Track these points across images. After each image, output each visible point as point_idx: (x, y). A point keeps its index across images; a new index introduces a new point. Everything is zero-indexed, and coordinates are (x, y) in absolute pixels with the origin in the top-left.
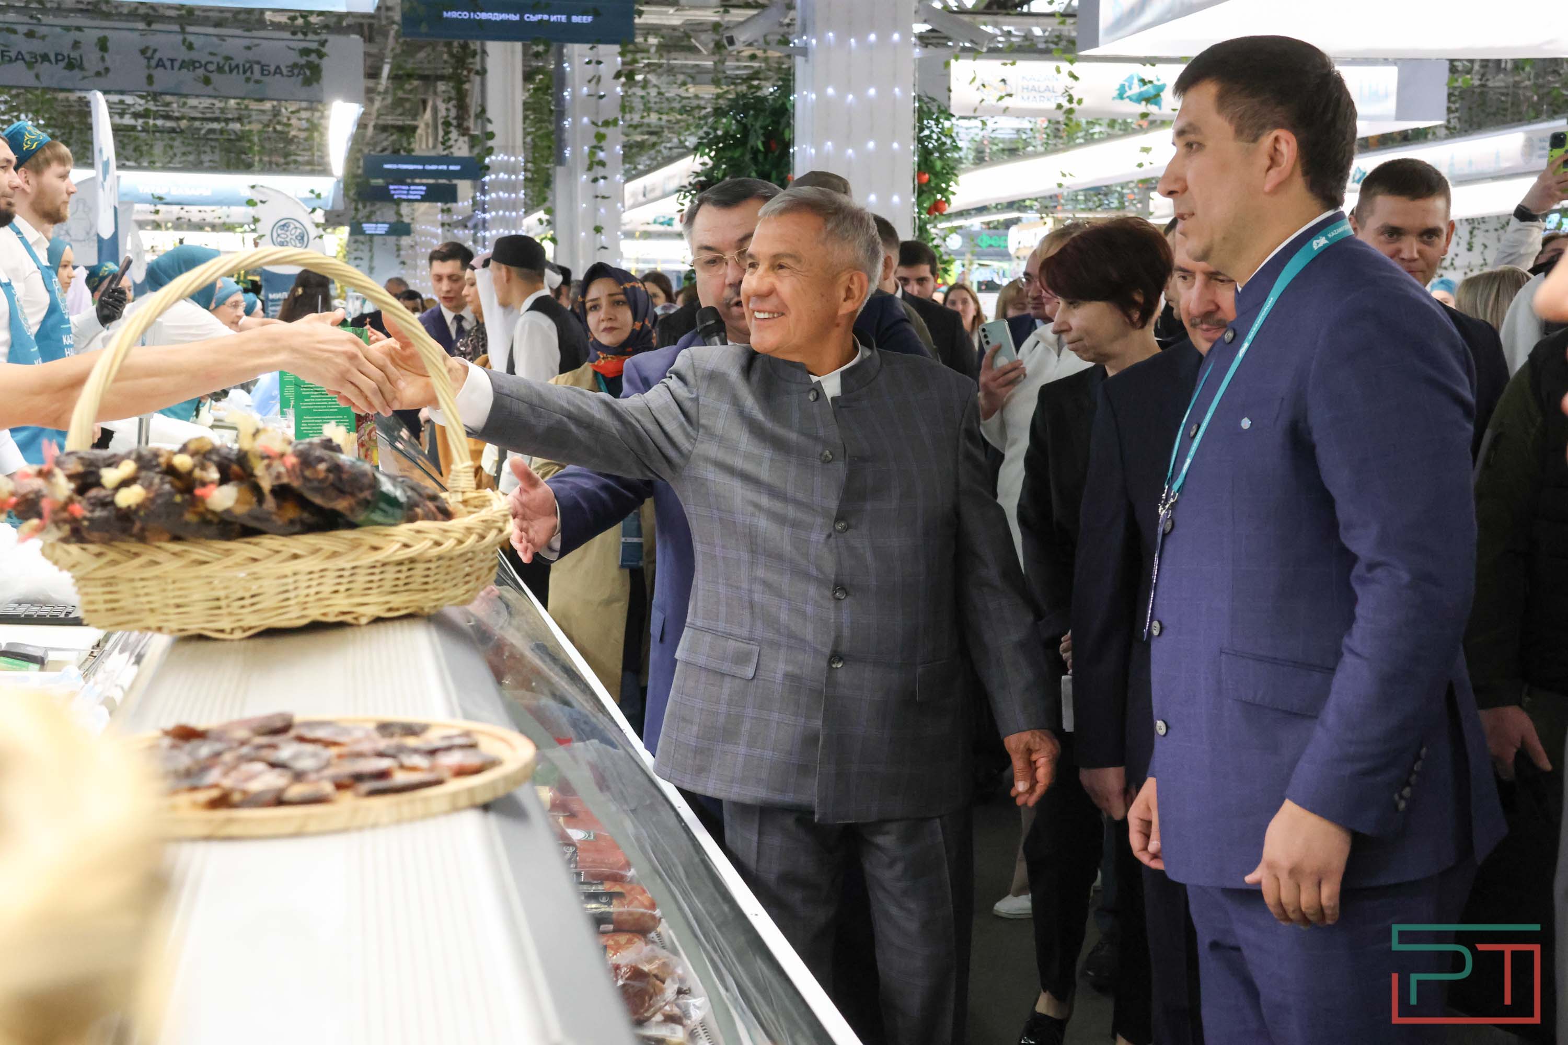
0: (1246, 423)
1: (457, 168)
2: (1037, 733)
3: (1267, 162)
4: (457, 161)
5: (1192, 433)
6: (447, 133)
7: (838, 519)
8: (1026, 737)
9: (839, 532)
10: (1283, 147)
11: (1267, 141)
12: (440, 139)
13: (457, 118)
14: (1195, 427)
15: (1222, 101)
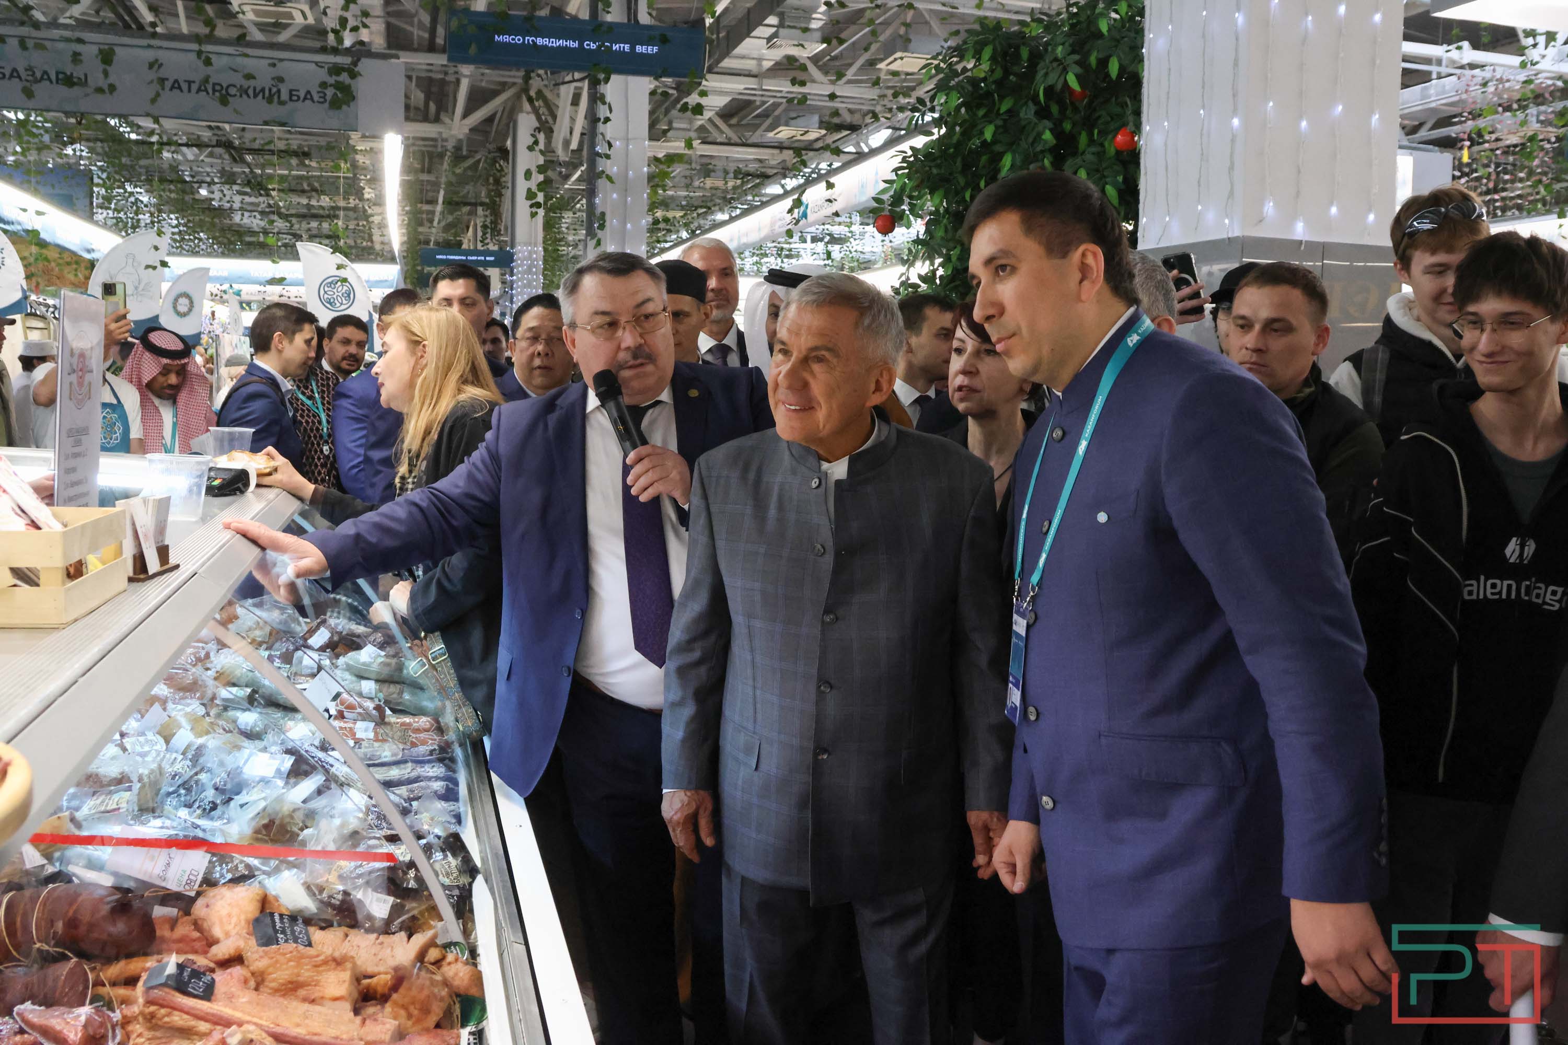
0: (1102, 517)
1: (492, 259)
2: (996, 813)
3: (1078, 276)
4: (491, 253)
5: (1045, 529)
6: (484, 234)
7: (827, 611)
8: (985, 815)
9: (828, 623)
10: (1090, 260)
11: (1076, 256)
12: (479, 238)
13: (492, 222)
14: (1046, 523)
15: (1029, 227)
